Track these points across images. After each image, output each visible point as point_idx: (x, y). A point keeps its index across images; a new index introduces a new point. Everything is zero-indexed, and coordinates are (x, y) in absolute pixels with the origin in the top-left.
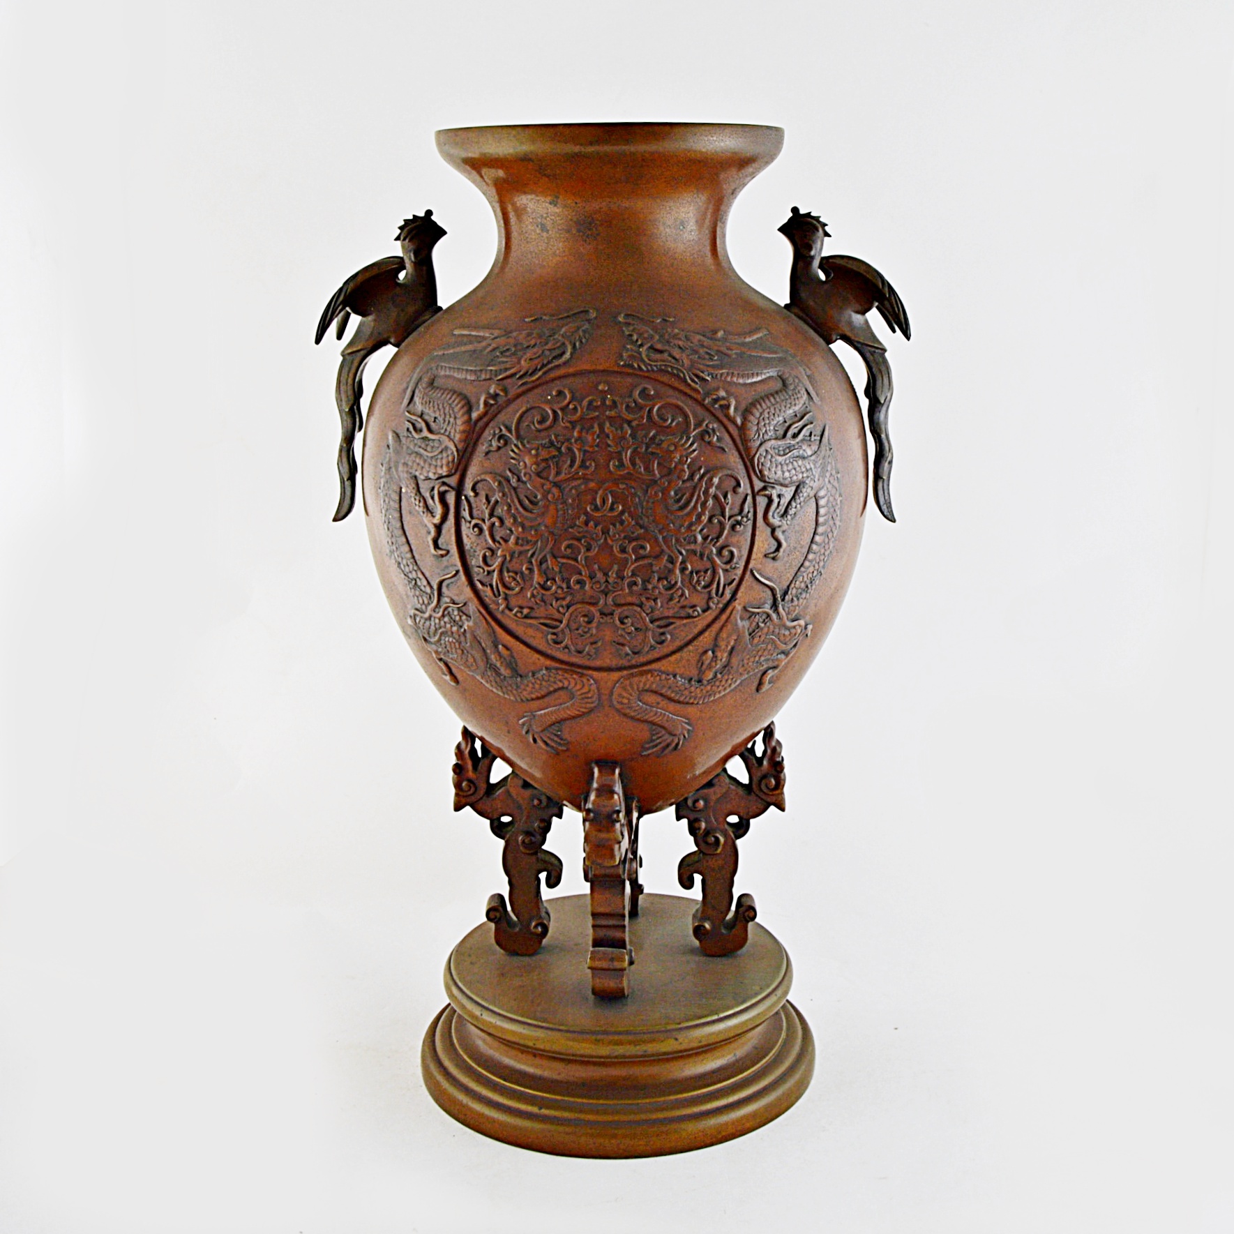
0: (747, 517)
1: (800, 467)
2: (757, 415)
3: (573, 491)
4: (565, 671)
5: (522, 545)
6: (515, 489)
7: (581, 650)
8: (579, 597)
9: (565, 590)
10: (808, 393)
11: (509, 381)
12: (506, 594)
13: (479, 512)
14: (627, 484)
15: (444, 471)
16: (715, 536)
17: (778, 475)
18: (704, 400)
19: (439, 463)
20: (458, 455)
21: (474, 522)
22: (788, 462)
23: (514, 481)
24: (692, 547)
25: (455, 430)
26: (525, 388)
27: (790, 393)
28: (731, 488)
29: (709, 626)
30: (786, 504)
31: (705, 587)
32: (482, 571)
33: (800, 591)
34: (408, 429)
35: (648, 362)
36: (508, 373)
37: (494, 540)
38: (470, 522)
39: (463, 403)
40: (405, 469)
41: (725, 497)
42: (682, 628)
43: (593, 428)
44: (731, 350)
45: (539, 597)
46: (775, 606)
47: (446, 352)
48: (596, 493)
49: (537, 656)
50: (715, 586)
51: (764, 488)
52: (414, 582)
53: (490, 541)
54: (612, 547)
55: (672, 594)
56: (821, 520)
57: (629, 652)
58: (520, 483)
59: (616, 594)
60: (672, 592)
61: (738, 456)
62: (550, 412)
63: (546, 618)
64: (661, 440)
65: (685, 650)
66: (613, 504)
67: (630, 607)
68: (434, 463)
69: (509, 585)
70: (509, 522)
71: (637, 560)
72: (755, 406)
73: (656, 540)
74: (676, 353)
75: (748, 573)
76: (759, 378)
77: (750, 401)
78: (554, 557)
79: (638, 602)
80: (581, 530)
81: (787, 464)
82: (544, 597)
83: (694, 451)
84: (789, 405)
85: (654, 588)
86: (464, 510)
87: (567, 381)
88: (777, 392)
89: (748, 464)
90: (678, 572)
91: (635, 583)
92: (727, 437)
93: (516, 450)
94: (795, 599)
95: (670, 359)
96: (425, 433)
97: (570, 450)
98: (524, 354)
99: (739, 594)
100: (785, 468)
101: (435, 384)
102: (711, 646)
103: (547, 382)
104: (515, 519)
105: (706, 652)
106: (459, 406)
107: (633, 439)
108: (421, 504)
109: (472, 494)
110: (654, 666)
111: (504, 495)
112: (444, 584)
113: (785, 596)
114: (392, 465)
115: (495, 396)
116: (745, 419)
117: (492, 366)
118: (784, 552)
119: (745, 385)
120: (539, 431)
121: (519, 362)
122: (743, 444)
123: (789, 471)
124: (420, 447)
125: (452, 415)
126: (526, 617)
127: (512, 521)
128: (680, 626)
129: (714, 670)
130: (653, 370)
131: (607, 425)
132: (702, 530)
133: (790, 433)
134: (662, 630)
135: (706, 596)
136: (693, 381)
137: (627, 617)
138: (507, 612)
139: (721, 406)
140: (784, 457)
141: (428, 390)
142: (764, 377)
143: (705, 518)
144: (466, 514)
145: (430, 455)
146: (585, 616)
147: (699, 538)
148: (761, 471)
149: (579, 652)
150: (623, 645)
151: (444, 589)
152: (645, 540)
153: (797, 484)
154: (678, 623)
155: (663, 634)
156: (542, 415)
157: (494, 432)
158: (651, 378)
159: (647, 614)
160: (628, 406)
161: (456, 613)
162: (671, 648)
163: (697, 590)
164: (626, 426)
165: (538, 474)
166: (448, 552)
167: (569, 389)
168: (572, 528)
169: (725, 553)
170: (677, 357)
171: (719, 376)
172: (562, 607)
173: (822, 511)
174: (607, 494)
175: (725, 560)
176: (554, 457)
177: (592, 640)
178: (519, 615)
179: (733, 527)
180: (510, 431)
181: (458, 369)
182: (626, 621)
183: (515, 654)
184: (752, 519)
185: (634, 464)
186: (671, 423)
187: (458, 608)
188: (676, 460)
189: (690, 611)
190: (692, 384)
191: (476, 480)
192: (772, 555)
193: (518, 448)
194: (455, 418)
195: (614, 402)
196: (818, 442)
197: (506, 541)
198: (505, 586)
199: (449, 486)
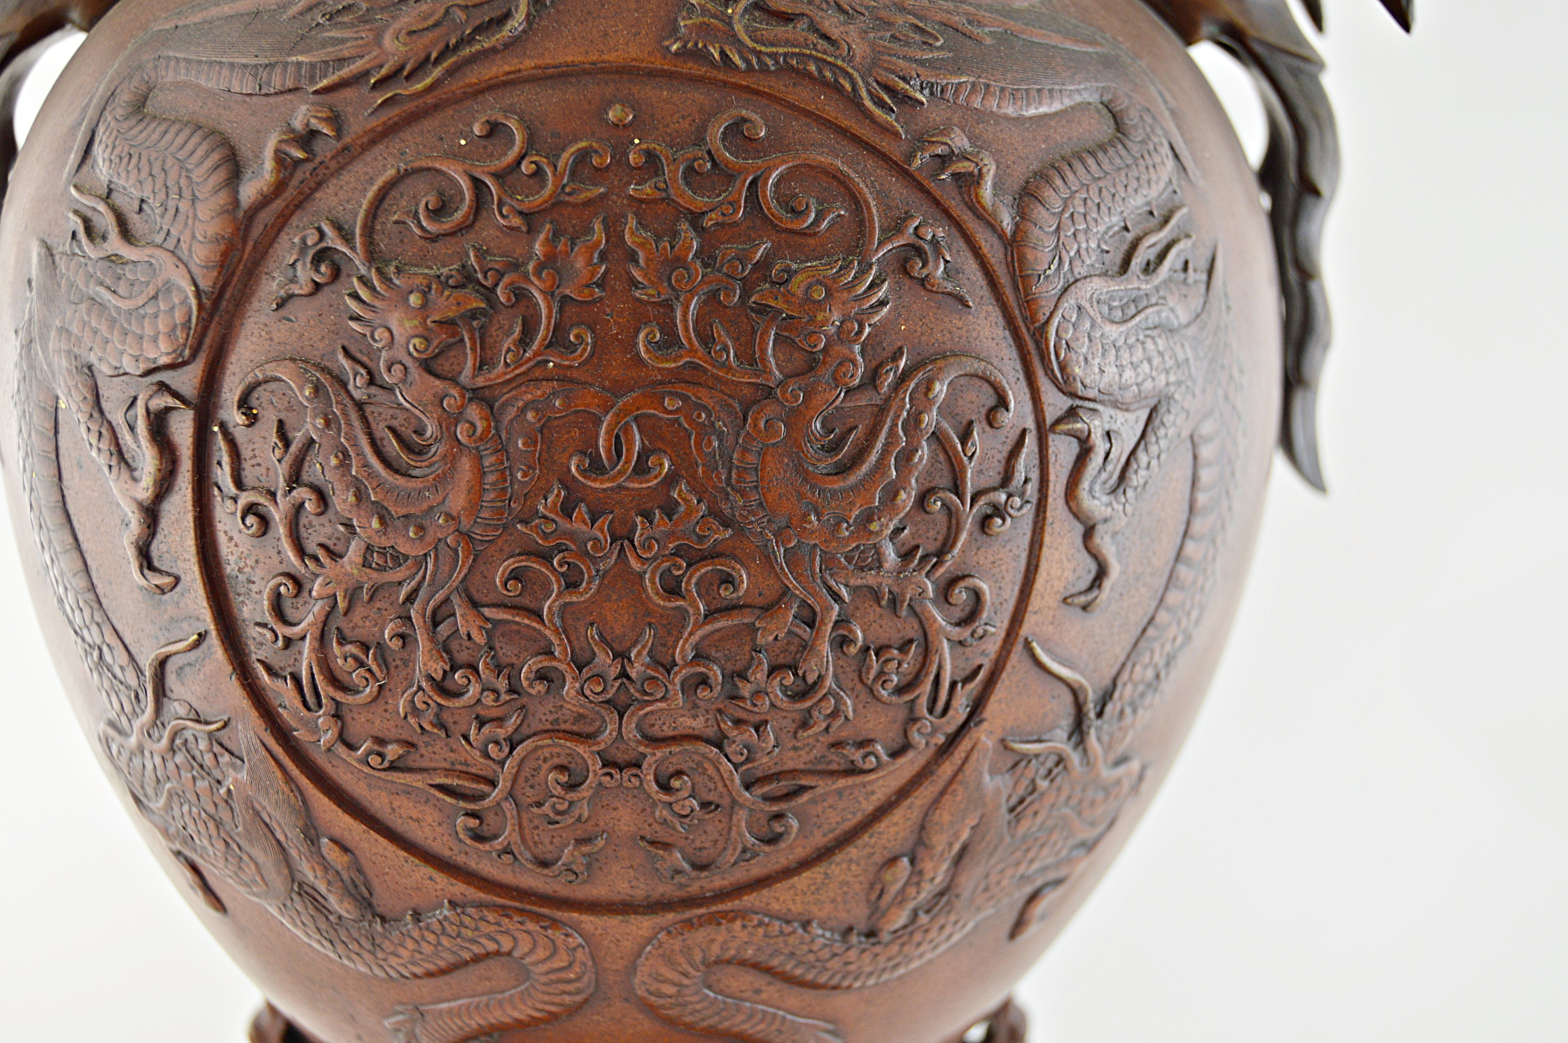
0: (1022, 495)
1: (1161, 354)
2: (1057, 206)
3: (530, 416)
4: (504, 911)
5: (381, 569)
6: (360, 406)
7: (549, 857)
8: (542, 715)
9: (505, 697)
10: (1176, 156)
11: (348, 94)
12: (337, 703)
13: (261, 470)
14: (685, 399)
15: (162, 353)
16: (932, 547)
17: (1106, 379)
18: (910, 157)
19: (148, 331)
20: (200, 306)
21: (245, 498)
22: (1132, 340)
23: (358, 386)
24: (870, 579)
25: (194, 237)
26: (393, 113)
27: (1135, 149)
28: (984, 411)
29: (903, 793)
30: (1123, 460)
31: (900, 690)
32: (269, 635)
33: (1141, 688)
34: (74, 235)
35: (750, 44)
36: (346, 72)
37: (301, 551)
38: (235, 499)
39: (215, 157)
40: (64, 346)
41: (965, 437)
42: (831, 800)
43: (589, 230)
44: (980, 24)
45: (430, 714)
46: (1078, 729)
47: (180, 23)
48: (598, 422)
49: (429, 870)
50: (926, 687)
51: (1072, 413)
52: (96, 654)
53: (291, 555)
54: (641, 576)
55: (809, 711)
56: (1202, 498)
57: (686, 866)
58: (373, 390)
59: (648, 709)
60: (808, 704)
61: (1001, 321)
62: (465, 184)
63: (449, 772)
64: (787, 270)
65: (838, 858)
66: (644, 455)
67: (688, 746)
68: (135, 328)
69: (344, 678)
70: (342, 500)
71: (710, 615)
72: (1049, 181)
73: (768, 560)
74: (831, 23)
75: (1019, 647)
76: (1056, 106)
77: (1034, 167)
78: (475, 605)
79: (711, 732)
80: (550, 528)
81: (1131, 347)
82: (446, 717)
83: (882, 303)
84: (1134, 184)
85: (757, 693)
86: (219, 463)
87: (518, 97)
88: (1103, 147)
89: (1031, 346)
90: (825, 648)
91: (704, 681)
92: (971, 267)
93: (364, 294)
94: (1128, 710)
95: (813, 38)
96: (115, 244)
97: (520, 295)
98: (394, 18)
99: (992, 707)
100: (1125, 356)
101: (149, 109)
102: (908, 845)
103: (456, 101)
104: (360, 496)
105: (893, 860)
106: (208, 164)
107: (705, 265)
108: (104, 445)
109: (240, 419)
110: (749, 900)
111: (328, 423)
112: (171, 667)
113: (1104, 706)
114: (35, 334)
115: (308, 138)
116: (1022, 215)
117: (302, 53)
118: (1112, 589)
119: (1020, 120)
120: (433, 239)
121: (378, 40)
122: (1016, 288)
123: (1134, 366)
124: (101, 284)
125: (187, 193)
126: (392, 767)
127: (352, 499)
128: (824, 797)
129: (911, 905)
130: (764, 69)
131: (632, 222)
132: (898, 530)
133: (1137, 262)
134: (775, 808)
135: (902, 714)
136: (881, 104)
137: (679, 773)
138: (341, 750)
139: (956, 176)
140: (1123, 328)
141: (126, 125)
142: (1068, 102)
143: (907, 499)
144: (223, 475)
145: (124, 305)
146: (562, 768)
147: (890, 555)
148: (1062, 368)
149: (544, 864)
150: (666, 846)
151: (171, 680)
152: (734, 557)
153: (1152, 402)
154: (824, 786)
155: (779, 816)
156: (441, 194)
157: (304, 240)
158: (756, 92)
159: (736, 766)
160: (690, 171)
161: (203, 745)
162: (801, 851)
163: (877, 699)
164: (684, 226)
165: (428, 366)
166: (177, 579)
167: (521, 119)
168: (525, 522)
169: (960, 595)
170: (835, 33)
171: (949, 95)
172: (497, 743)
173: (1205, 475)
174: (627, 429)
175: (958, 614)
176: (474, 315)
177: (579, 833)
178: (374, 760)
179: (984, 523)
180: (347, 239)
181: (211, 63)
182: (675, 783)
183: (365, 864)
184: (1034, 500)
185: (707, 340)
186: (817, 222)
187: (210, 734)
188: (832, 330)
189: (857, 756)
190: (877, 112)
191: (250, 379)
192: (1083, 599)
193: (372, 289)
194: (194, 199)
195: (651, 157)
196: (1203, 287)
197: (334, 555)
198: (334, 681)
199: (176, 395)
